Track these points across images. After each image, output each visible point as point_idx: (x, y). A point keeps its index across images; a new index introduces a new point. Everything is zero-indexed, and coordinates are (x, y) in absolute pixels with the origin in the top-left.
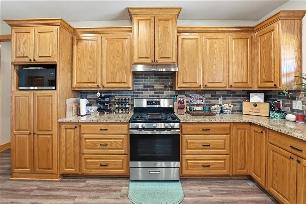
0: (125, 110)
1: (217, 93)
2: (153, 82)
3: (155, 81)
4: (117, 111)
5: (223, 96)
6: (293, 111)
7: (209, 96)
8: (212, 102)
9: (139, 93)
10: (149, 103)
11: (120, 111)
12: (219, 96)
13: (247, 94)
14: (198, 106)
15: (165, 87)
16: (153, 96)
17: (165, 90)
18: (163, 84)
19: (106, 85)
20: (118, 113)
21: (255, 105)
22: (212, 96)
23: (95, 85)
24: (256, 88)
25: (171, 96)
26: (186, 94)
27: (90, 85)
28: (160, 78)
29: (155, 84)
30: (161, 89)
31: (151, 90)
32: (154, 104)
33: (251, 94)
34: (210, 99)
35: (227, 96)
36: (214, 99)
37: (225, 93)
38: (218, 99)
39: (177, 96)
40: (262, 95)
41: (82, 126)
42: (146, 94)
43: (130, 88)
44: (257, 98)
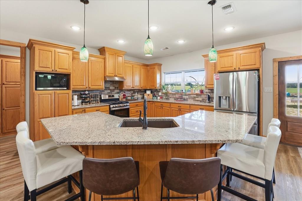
0: (97, 101)
1: (135, 91)
2: (109, 85)
3: (111, 85)
4: (92, 102)
5: (137, 92)
6: (159, 96)
7: (132, 92)
8: (133, 95)
9: (102, 91)
10: (109, 96)
11: (94, 102)
12: (136, 92)
13: (145, 91)
14: (128, 97)
15: (115, 88)
16: (109, 93)
17: (115, 89)
18: (114, 86)
19: (91, 87)
20: (93, 103)
21: (148, 95)
22: (133, 92)
23: (85, 87)
24: (149, 89)
25: (118, 92)
26: (124, 91)
27: (81, 87)
28: (113, 83)
29: (110, 86)
30: (113, 89)
31: (108, 90)
32: (111, 97)
33: (147, 91)
34: (133, 93)
35: (139, 92)
36: (134, 93)
37: (138, 91)
38: (135, 93)
39: (120, 92)
40: (150, 91)
41: (86, 109)
42: (106, 92)
43: (103, 88)
44: (148, 92)
